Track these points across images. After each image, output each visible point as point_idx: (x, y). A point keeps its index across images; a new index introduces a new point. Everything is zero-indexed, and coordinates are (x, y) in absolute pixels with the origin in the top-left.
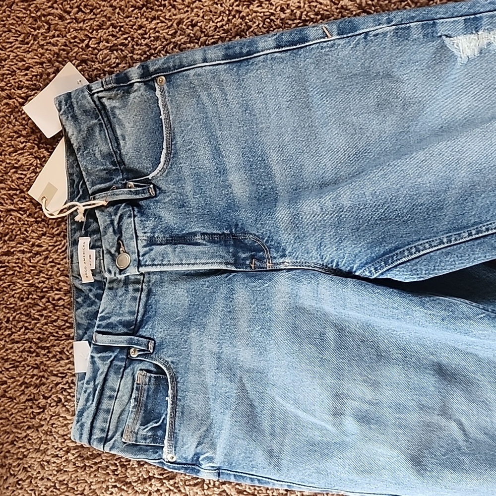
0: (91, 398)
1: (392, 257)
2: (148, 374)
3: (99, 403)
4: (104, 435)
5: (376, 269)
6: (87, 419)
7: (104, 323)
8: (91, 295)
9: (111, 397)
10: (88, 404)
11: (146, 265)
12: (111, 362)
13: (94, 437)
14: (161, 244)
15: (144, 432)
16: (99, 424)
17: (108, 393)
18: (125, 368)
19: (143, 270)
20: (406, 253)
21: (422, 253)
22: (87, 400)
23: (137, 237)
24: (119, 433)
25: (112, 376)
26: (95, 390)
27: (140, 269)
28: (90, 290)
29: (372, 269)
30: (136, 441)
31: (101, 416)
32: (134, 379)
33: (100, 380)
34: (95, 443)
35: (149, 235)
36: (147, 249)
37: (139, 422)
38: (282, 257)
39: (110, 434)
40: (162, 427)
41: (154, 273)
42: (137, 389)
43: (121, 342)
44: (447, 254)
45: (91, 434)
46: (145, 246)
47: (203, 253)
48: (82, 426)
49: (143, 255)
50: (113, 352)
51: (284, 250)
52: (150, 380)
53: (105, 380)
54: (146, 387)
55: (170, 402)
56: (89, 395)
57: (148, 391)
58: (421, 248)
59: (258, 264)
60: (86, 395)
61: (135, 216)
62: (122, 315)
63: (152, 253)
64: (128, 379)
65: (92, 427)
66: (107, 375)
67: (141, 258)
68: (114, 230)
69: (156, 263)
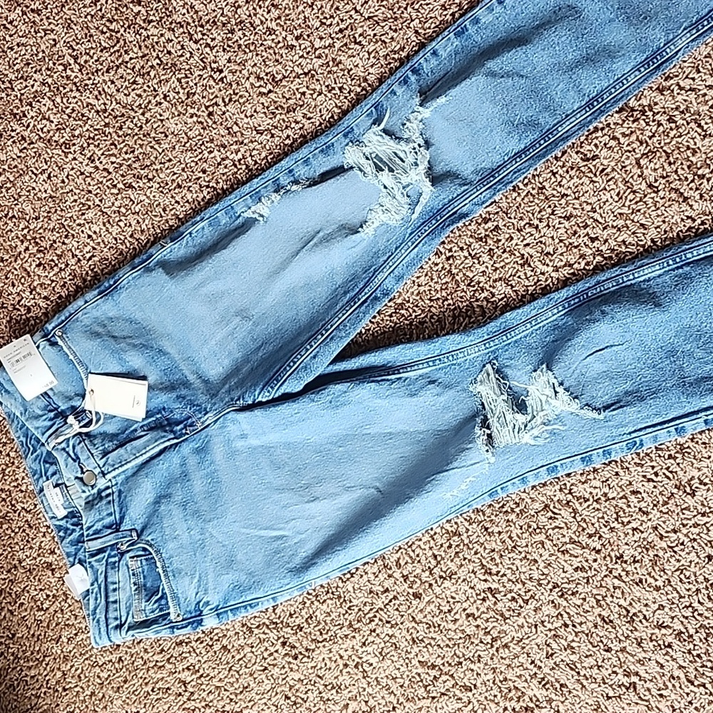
0: (99, 595)
1: (280, 375)
2: (139, 559)
3: (107, 597)
4: (118, 622)
5: (272, 388)
6: (100, 615)
7: (91, 532)
8: (69, 526)
9: (115, 590)
10: (98, 601)
11: (109, 473)
12: (107, 561)
13: (110, 627)
14: (113, 450)
15: (150, 607)
16: (111, 615)
17: (111, 587)
18: (119, 561)
19: (108, 477)
20: (288, 368)
21: (298, 363)
22: (96, 599)
23: (92, 454)
24: (130, 615)
25: (110, 572)
26: (100, 589)
27: (106, 477)
28: (67, 522)
29: (269, 388)
30: (146, 616)
31: (112, 607)
32: (128, 568)
33: (101, 578)
34: (112, 631)
35: (101, 448)
36: (104, 459)
37: (144, 600)
38: (205, 414)
39: (123, 619)
40: (164, 596)
41: (118, 475)
42: (134, 575)
43: (110, 541)
44: (314, 357)
45: (107, 626)
46: (101, 459)
47: (148, 441)
48: (98, 621)
49: (104, 466)
50: (105, 552)
51: (205, 409)
52: (141, 563)
53: (106, 577)
54: (140, 569)
55: (161, 572)
56: (96, 594)
57: (143, 572)
58: (296, 360)
59: (191, 428)
60: (94, 595)
61: (84, 440)
62: (103, 519)
63: (110, 461)
64: (123, 569)
65: (107, 619)
66: (106, 573)
67: (103, 469)
68: (73, 459)
69: (116, 466)
